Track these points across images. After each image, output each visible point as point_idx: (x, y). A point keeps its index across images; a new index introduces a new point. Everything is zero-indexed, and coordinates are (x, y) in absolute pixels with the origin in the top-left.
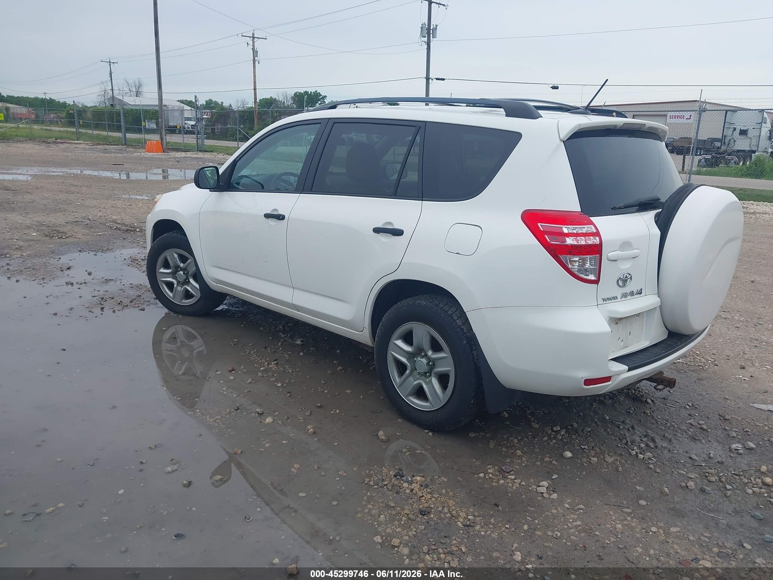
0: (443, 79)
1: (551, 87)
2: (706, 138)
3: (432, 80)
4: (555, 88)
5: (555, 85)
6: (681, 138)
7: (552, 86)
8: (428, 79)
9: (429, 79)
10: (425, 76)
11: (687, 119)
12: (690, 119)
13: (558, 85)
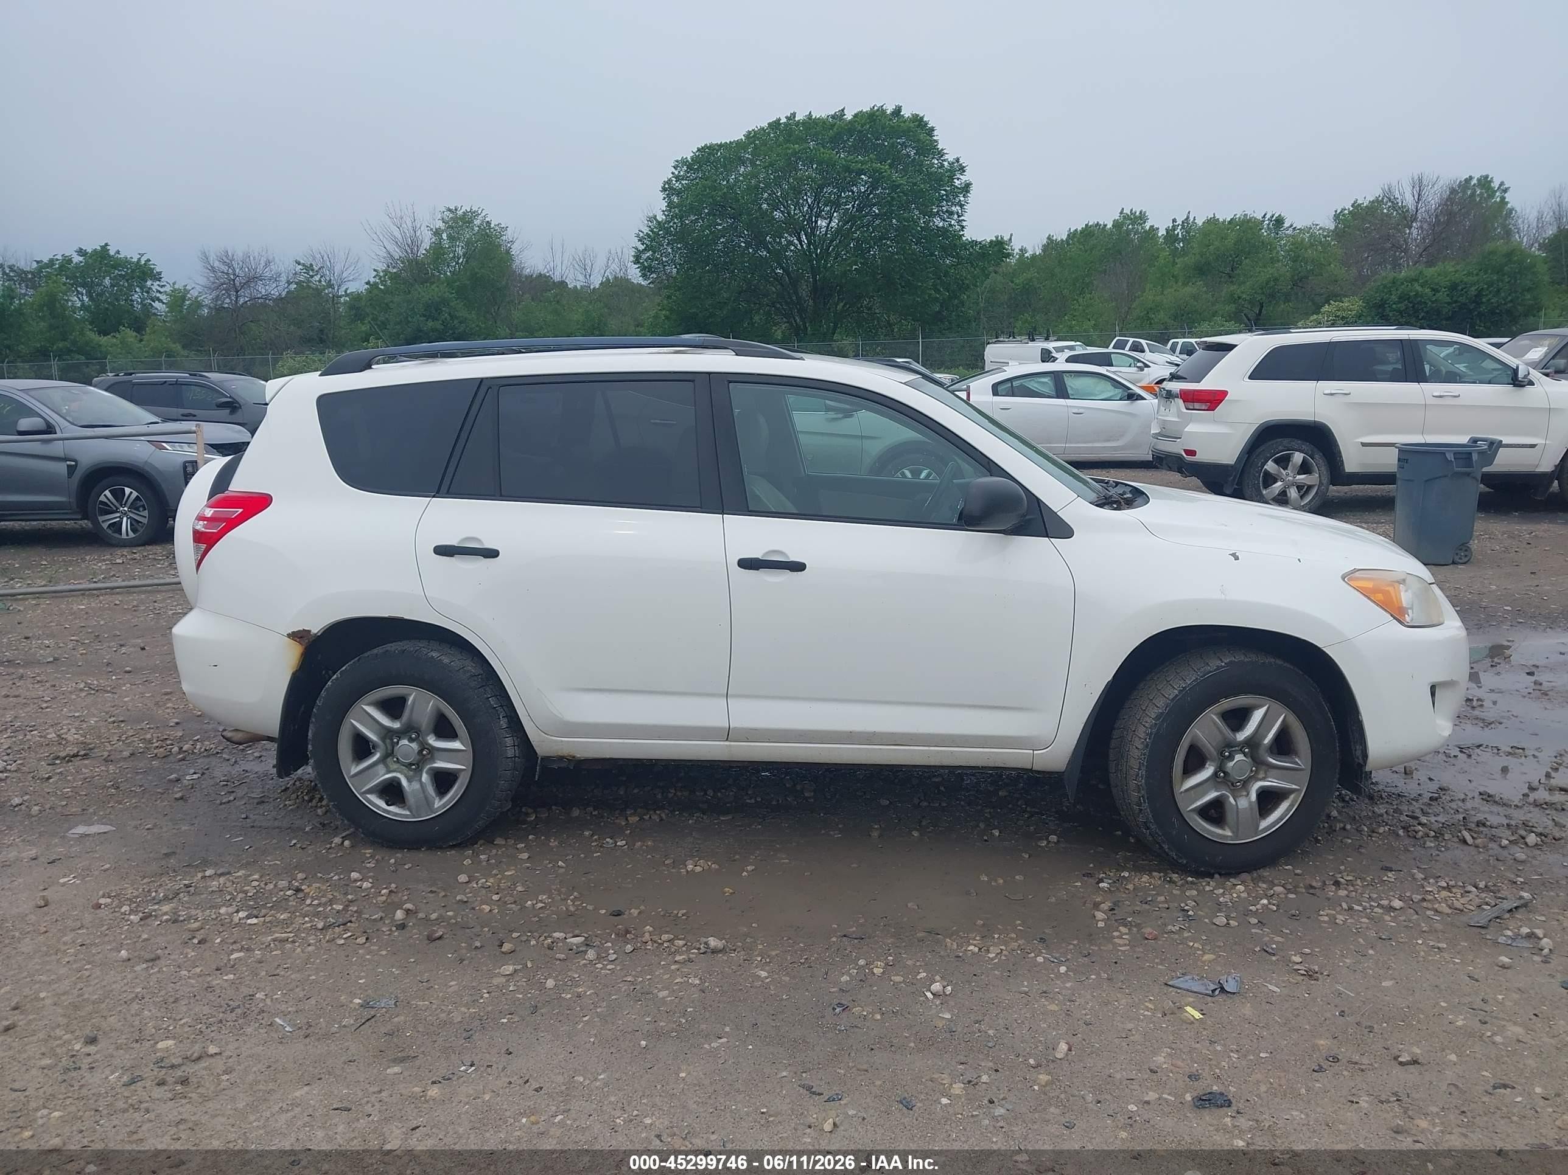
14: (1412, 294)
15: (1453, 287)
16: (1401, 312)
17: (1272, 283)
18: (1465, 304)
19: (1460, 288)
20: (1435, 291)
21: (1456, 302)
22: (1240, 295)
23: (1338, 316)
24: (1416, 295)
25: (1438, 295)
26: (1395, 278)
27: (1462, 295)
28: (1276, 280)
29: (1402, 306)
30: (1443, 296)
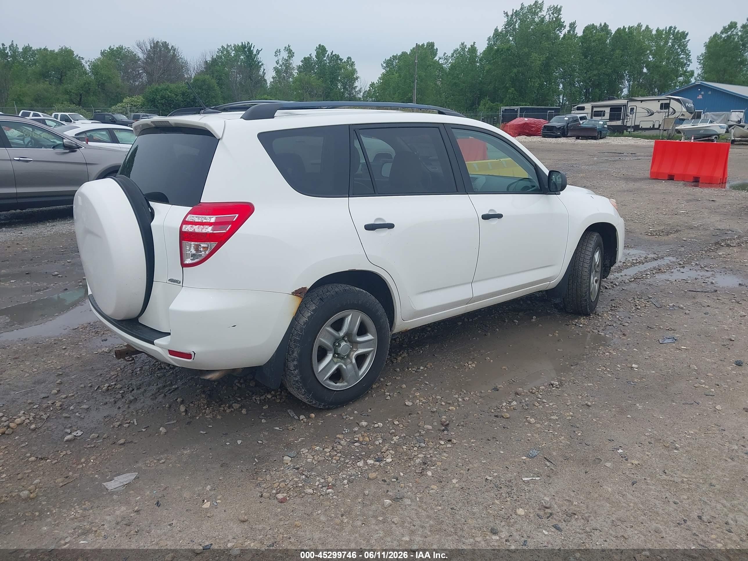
14: (167, 96)
15: (183, 94)
16: (163, 104)
17: (87, 86)
18: (189, 102)
19: (186, 95)
20: (177, 95)
21: (185, 101)
22: (71, 90)
23: (132, 105)
24: (169, 97)
25: (178, 97)
26: (157, 88)
27: (187, 98)
28: (89, 84)
29: (163, 101)
30: (180, 98)
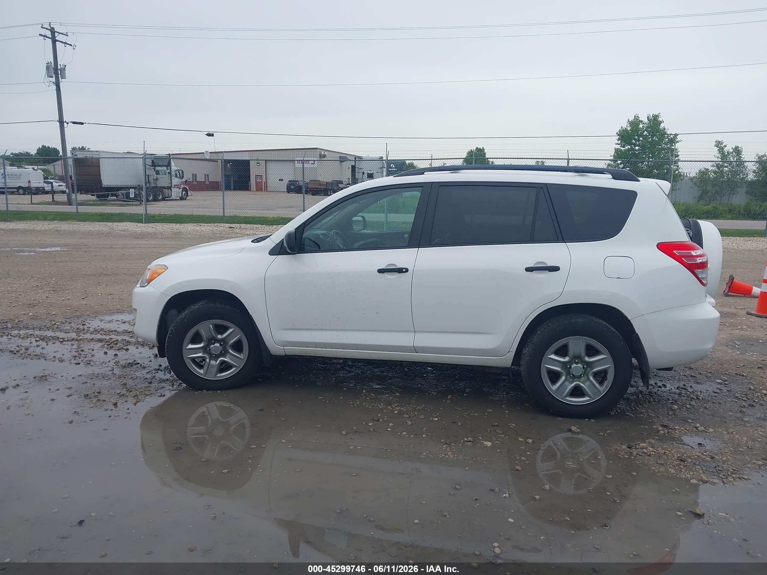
0: (82, 124)
1: (206, 135)
2: (331, 180)
3: (68, 124)
4: (210, 135)
5: (210, 133)
6: (312, 181)
7: (207, 133)
8: (61, 122)
9: (64, 122)
10: (58, 119)
11: (311, 164)
12: (314, 164)
13: (213, 133)
